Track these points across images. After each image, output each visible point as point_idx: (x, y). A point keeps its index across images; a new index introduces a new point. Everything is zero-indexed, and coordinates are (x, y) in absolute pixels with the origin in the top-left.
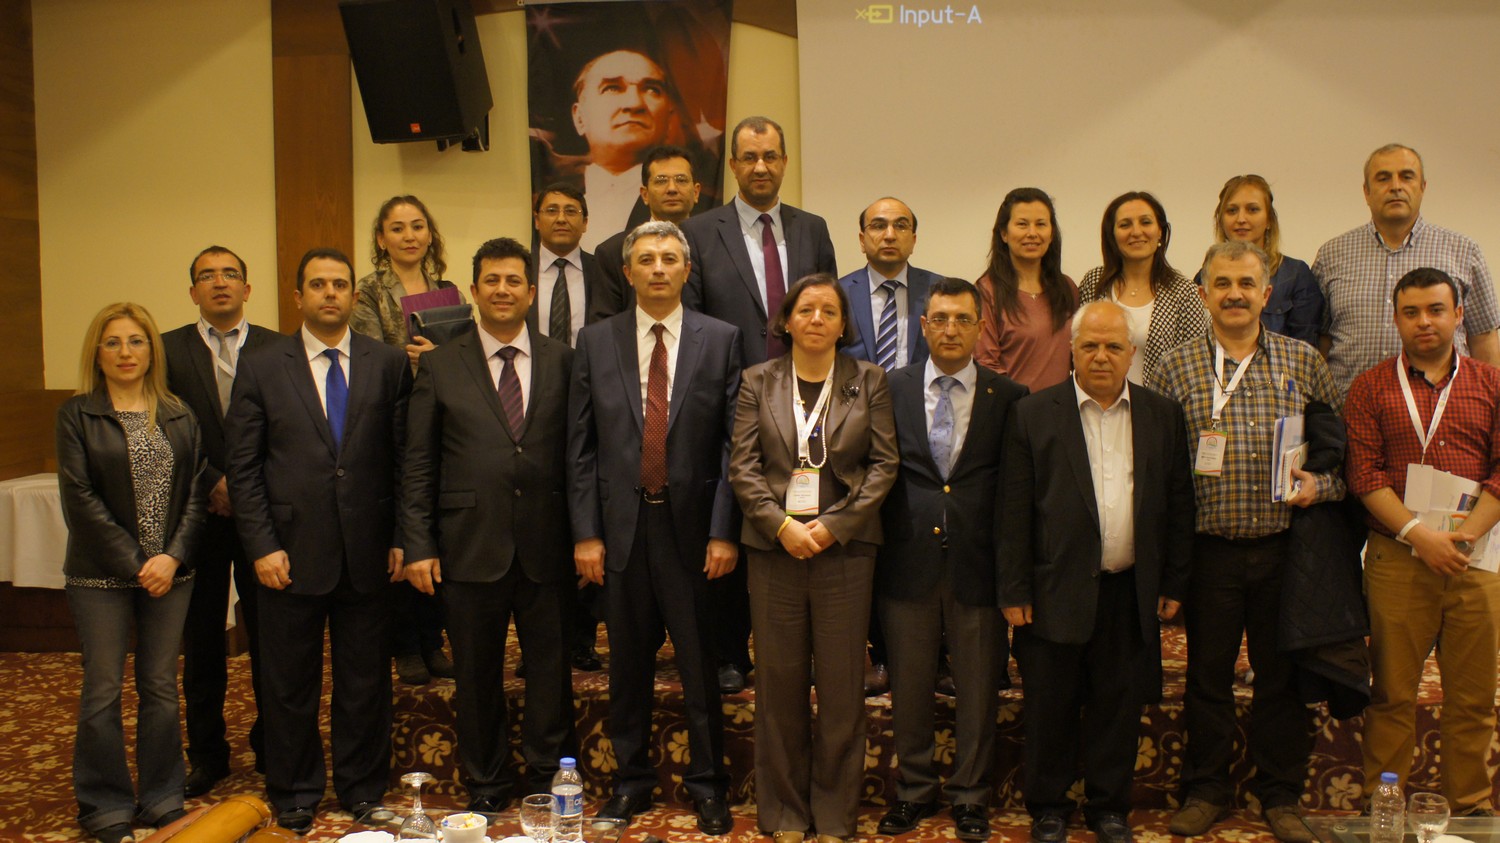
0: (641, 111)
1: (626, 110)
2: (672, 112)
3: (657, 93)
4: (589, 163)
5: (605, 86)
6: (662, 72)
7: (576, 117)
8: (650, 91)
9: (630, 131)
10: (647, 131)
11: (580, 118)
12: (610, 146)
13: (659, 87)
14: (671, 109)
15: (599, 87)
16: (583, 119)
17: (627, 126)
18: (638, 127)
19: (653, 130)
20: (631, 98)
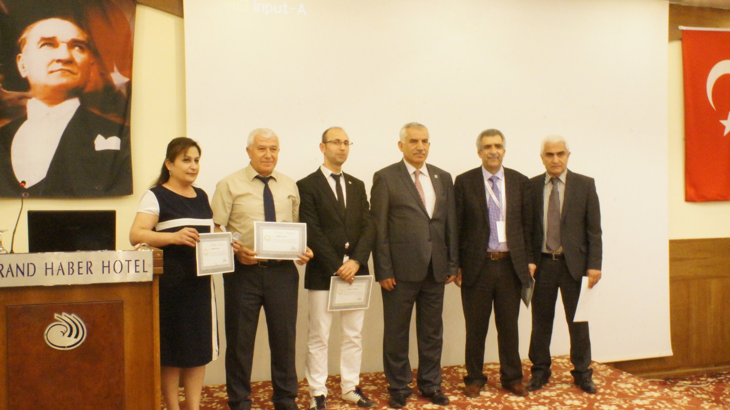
0: (70, 62)
1: (59, 61)
2: (92, 64)
3: (82, 49)
4: (30, 98)
5: (42, 43)
6: (86, 36)
7: (20, 64)
8: (77, 48)
9: (62, 76)
10: (75, 76)
11: (23, 65)
12: (46, 86)
13: (83, 46)
14: (92, 62)
15: (39, 43)
16: (25, 66)
17: (59, 72)
18: (67, 73)
19: (79, 75)
20: (62, 52)
